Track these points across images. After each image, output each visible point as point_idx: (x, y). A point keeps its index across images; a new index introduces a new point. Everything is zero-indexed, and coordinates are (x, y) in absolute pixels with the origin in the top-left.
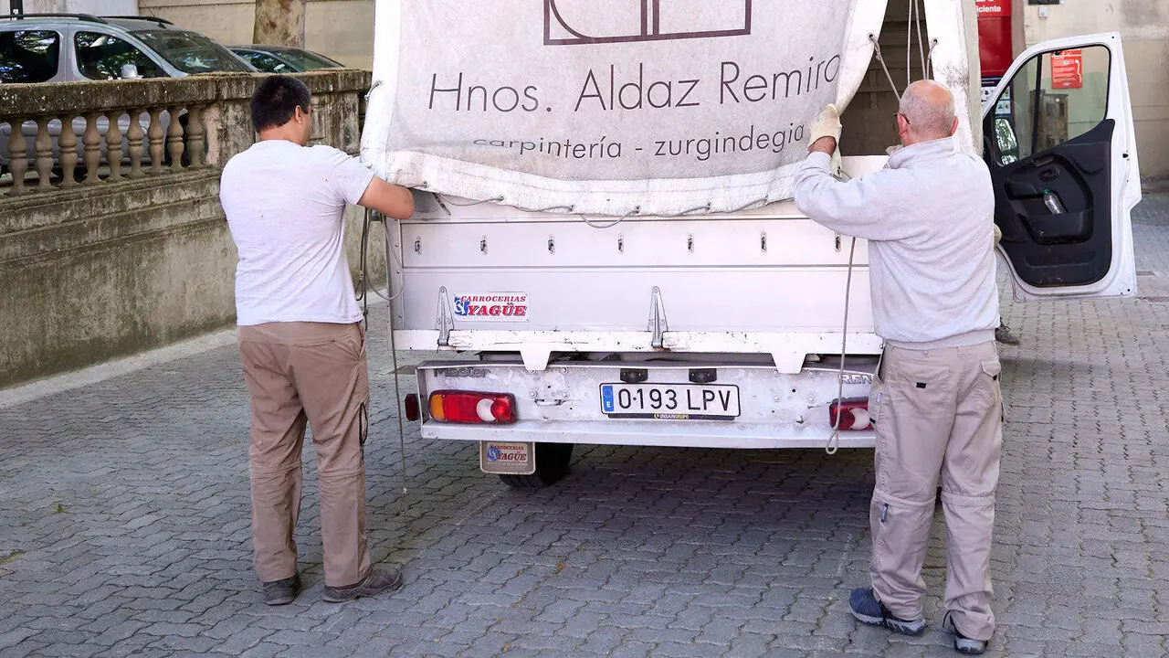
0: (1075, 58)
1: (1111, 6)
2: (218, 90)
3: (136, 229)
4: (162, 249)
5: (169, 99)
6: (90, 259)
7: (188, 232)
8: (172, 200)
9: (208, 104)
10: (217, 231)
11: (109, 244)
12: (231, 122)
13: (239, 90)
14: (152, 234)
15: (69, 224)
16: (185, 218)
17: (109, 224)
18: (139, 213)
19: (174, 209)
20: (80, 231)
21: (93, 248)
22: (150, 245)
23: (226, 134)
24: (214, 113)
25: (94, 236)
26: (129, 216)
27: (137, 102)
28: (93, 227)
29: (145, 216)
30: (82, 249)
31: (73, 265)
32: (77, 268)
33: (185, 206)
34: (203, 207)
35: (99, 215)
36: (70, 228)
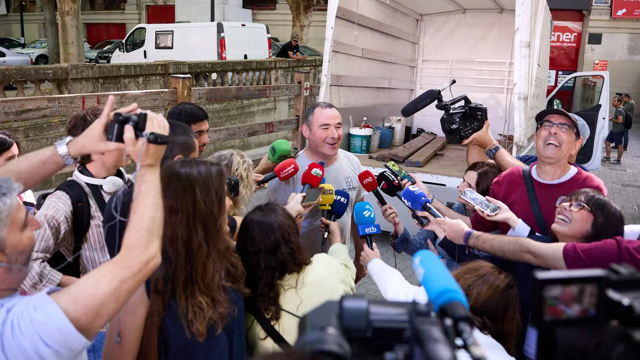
0: (604, 66)
1: (623, 46)
2: (276, 65)
3: (246, 111)
4: (254, 117)
5: (259, 67)
6: (231, 119)
7: (263, 112)
8: (258, 101)
9: (272, 69)
10: (273, 112)
11: (238, 115)
12: (279, 75)
13: (282, 64)
14: (252, 112)
15: (225, 108)
16: (262, 107)
17: (238, 108)
18: (248, 105)
19: (259, 104)
20: (228, 110)
21: (233, 116)
22: (250, 116)
23: (277, 80)
24: (273, 72)
25: (233, 112)
26: (244, 106)
27: (249, 68)
28: (232, 109)
29: (249, 106)
30: (229, 116)
31: (226, 121)
32: (227, 122)
33: (262, 103)
34: (269, 104)
35: (235, 105)
36: (226, 109)
